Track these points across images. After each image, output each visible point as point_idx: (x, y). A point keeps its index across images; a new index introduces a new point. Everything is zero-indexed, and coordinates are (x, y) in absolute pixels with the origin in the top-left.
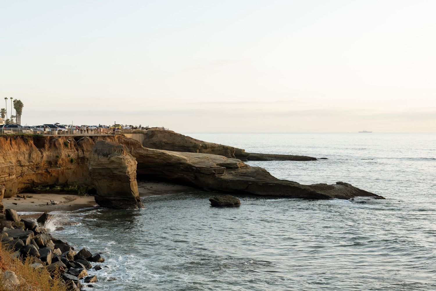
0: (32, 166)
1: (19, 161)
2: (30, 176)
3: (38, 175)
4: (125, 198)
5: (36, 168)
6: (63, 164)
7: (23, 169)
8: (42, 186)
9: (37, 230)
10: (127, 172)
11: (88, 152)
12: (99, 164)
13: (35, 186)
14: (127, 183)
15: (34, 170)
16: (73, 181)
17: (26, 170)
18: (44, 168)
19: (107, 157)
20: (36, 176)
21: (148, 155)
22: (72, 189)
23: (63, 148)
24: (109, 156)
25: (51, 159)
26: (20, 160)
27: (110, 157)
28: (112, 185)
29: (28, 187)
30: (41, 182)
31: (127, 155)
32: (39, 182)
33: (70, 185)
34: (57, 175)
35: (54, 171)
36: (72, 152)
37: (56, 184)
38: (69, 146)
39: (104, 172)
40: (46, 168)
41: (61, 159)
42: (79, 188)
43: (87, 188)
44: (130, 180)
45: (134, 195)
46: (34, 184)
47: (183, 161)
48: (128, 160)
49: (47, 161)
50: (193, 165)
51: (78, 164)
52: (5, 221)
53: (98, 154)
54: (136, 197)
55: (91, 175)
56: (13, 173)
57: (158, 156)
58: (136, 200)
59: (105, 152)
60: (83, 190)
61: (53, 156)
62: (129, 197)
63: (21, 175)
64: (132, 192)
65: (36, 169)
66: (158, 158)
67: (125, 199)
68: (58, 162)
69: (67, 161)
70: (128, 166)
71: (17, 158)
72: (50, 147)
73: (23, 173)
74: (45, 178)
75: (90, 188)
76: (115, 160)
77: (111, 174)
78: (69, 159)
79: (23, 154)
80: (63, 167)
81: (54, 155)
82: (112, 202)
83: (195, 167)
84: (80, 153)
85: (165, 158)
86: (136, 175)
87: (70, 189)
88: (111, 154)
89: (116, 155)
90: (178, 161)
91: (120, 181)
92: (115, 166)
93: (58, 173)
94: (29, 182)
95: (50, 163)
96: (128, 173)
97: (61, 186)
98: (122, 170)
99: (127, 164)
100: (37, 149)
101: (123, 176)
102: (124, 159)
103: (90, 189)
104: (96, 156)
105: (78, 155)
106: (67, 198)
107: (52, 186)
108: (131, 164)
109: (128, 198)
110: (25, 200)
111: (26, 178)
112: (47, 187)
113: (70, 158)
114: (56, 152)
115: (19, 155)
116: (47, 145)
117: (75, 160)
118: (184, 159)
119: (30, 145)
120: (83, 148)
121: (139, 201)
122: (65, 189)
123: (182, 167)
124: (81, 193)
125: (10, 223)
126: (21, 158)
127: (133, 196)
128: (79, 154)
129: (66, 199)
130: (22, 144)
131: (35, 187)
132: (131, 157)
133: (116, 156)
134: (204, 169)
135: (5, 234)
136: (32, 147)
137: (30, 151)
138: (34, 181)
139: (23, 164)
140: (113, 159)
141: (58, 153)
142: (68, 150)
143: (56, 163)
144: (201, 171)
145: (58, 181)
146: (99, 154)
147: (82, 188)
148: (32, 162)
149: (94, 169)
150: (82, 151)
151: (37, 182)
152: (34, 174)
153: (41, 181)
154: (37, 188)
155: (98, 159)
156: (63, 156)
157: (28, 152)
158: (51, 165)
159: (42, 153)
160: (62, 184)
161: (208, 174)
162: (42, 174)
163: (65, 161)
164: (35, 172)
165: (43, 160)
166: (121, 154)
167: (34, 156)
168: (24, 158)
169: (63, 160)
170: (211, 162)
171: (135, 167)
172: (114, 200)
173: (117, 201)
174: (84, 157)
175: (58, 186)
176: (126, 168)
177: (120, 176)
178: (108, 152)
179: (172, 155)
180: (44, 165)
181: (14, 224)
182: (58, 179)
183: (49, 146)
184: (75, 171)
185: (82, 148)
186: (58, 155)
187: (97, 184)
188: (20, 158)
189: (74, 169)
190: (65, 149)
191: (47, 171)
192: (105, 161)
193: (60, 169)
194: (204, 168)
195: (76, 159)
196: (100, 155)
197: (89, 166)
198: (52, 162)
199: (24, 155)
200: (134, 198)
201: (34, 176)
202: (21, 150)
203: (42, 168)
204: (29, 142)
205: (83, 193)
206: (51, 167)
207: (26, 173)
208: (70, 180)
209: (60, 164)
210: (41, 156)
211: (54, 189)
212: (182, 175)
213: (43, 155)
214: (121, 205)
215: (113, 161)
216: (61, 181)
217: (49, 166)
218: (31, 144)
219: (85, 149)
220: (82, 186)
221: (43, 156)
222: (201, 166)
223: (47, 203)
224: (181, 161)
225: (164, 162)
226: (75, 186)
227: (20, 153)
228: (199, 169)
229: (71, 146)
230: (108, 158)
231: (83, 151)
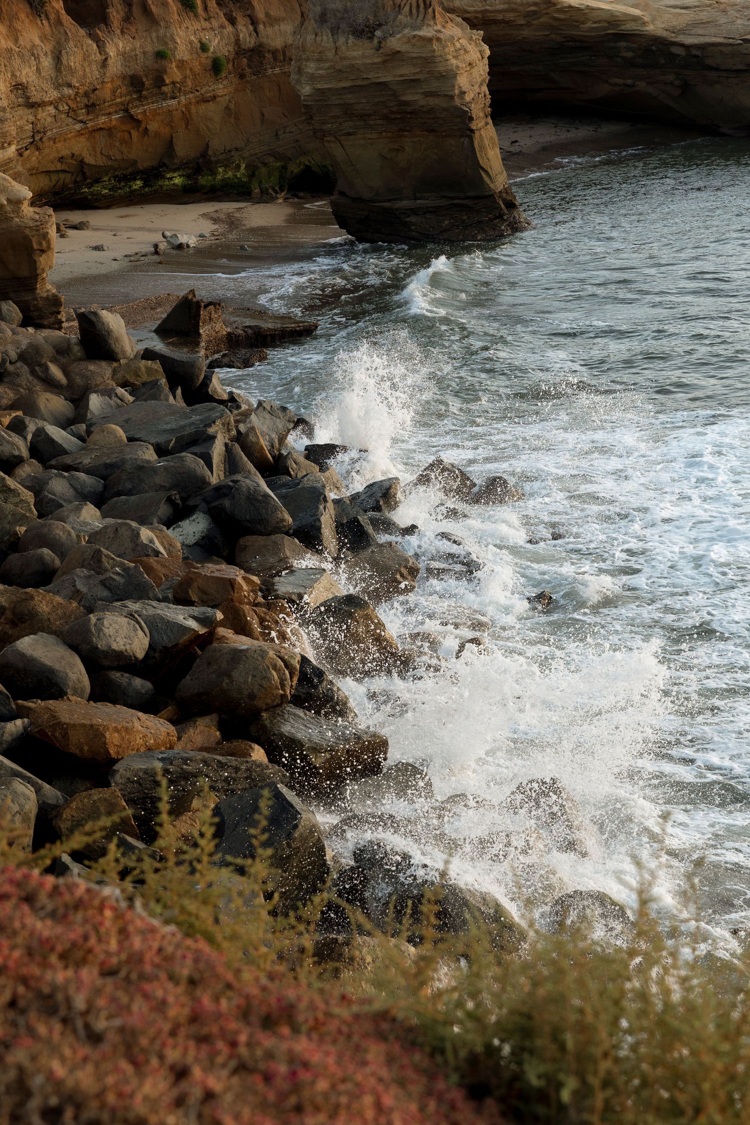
0: (70, 102)
1: (19, 87)
2: (65, 140)
3: (97, 135)
4: (456, 201)
5: (87, 106)
6: (183, 82)
7: (39, 117)
8: (115, 177)
9: (215, 391)
10: (457, 91)
11: (271, 25)
12: (340, 71)
13: (88, 181)
14: (463, 136)
15: (80, 118)
16: (228, 148)
17: (49, 119)
18: (116, 104)
19: (371, 38)
20: (88, 139)
21: (491, 16)
22: (229, 178)
23: (176, 17)
24: (378, 33)
25: (137, 68)
26: (24, 81)
27: (384, 38)
28: (398, 150)
29: (64, 187)
30: (110, 163)
31: (450, 24)
32: (101, 161)
33: (217, 162)
34: (165, 131)
35: (155, 113)
36: (212, 29)
37: (164, 165)
38: (200, 10)
39: (364, 101)
40: (122, 103)
41: (174, 64)
42: (252, 171)
43: (284, 168)
44: (473, 126)
45: (492, 186)
46: (84, 174)
47: (630, 26)
48: (458, 45)
49: (124, 77)
50: (673, 38)
51: (242, 76)
52: (83, 364)
53: (335, 31)
54: (500, 192)
55: (311, 118)
56: (9, 139)
57: (529, 15)
58: (501, 203)
59: (360, 19)
60: (270, 178)
61: (144, 53)
62: (471, 194)
63: (32, 143)
64: (482, 173)
65: (88, 113)
66: (528, 25)
67: (455, 205)
68: (165, 77)
69: (197, 68)
70: (457, 67)
71: (13, 75)
72: (128, 19)
73: (39, 132)
74: (121, 144)
75: (294, 169)
76: (403, 48)
77: (394, 109)
78: (203, 61)
79: (33, 55)
80: (185, 94)
81: (149, 48)
82: (407, 219)
83: (682, 45)
84: (244, 30)
85: (556, 19)
86: (488, 104)
87: (222, 180)
88: (386, 23)
89: (405, 27)
90: (608, 29)
91: (432, 131)
92: (407, 71)
93: (171, 121)
94: (66, 168)
95: (135, 83)
96: (463, 99)
97: (184, 169)
98: (434, 85)
99: (454, 61)
100: (82, 32)
101: (445, 110)
102: (438, 39)
103: (296, 171)
104: (325, 38)
105: (237, 41)
106: (215, 215)
107: (152, 174)
108: (468, 58)
109: (467, 198)
110: (62, 239)
111: (52, 151)
112: (135, 179)
113: (210, 54)
114: (154, 35)
115: (16, 62)
116: (118, 12)
117: (228, 60)
118: (635, 19)
119: (52, 16)
120: (253, 7)
121: (511, 205)
122: (204, 180)
123: (628, 49)
124: (264, 192)
125: (102, 371)
126: (27, 74)
127: (490, 189)
128: (241, 35)
129: (215, 221)
130: (22, 16)
131: (90, 186)
132: (462, 29)
133: (406, 31)
134: (721, 52)
135: (113, 433)
136: (61, 24)
137: (58, 43)
138: (82, 161)
139: (36, 96)
140: (394, 43)
141: (162, 40)
142: (197, 26)
143: (159, 82)
144: (709, 62)
145: (174, 150)
146: (339, 28)
147: (264, 170)
148: (70, 86)
149: (322, 91)
150: (249, 22)
151: (93, 163)
152: (80, 134)
153: (109, 157)
154: (97, 188)
155: (337, 49)
156: (182, 52)
157: (48, 47)
158: (140, 92)
159: (101, 46)
160: (187, 163)
161: (735, 68)
162: (109, 129)
163: (191, 70)
164: (85, 123)
165: (108, 75)
166: (423, 20)
167: (73, 59)
168: (38, 70)
169: (181, 65)
170: (739, 22)
171: (482, 70)
172: (414, 211)
173: (428, 216)
174: (261, 45)
175: (174, 170)
176: (450, 76)
177: (431, 111)
178: (371, 18)
179: (583, 7)
180: (114, 92)
181: (119, 376)
182: (170, 145)
183: (122, 14)
184: (232, 106)
185: (249, 12)
186: (162, 48)
187: (338, 152)
188: (24, 73)
189: (227, 98)
190: (188, 23)
191: (130, 118)
192: (364, 56)
193: (173, 102)
194: (721, 48)
195: (231, 57)
196: (344, 32)
197: (298, 81)
198: (144, 80)
199: (37, 58)
200: (492, 195)
201: (83, 139)
202: (21, 42)
203: (109, 106)
204: (48, 8)
205: (271, 191)
206: (140, 98)
207: (49, 133)
208: (217, 145)
209: (173, 83)
210: (99, 58)
211: (161, 186)
212: (629, 82)
213: (106, 53)
214: (445, 230)
215: (399, 52)
216: (184, 149)
217: (135, 96)
218: (58, 11)
219: (260, 15)
220: (265, 164)
221: (106, 59)
222: (707, 40)
223: (156, 246)
224: (623, 27)
225: (553, 36)
226: (238, 167)
227: (21, 55)
228: (699, 53)
229: (206, 8)
230: (376, 41)
231: (254, 22)
